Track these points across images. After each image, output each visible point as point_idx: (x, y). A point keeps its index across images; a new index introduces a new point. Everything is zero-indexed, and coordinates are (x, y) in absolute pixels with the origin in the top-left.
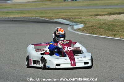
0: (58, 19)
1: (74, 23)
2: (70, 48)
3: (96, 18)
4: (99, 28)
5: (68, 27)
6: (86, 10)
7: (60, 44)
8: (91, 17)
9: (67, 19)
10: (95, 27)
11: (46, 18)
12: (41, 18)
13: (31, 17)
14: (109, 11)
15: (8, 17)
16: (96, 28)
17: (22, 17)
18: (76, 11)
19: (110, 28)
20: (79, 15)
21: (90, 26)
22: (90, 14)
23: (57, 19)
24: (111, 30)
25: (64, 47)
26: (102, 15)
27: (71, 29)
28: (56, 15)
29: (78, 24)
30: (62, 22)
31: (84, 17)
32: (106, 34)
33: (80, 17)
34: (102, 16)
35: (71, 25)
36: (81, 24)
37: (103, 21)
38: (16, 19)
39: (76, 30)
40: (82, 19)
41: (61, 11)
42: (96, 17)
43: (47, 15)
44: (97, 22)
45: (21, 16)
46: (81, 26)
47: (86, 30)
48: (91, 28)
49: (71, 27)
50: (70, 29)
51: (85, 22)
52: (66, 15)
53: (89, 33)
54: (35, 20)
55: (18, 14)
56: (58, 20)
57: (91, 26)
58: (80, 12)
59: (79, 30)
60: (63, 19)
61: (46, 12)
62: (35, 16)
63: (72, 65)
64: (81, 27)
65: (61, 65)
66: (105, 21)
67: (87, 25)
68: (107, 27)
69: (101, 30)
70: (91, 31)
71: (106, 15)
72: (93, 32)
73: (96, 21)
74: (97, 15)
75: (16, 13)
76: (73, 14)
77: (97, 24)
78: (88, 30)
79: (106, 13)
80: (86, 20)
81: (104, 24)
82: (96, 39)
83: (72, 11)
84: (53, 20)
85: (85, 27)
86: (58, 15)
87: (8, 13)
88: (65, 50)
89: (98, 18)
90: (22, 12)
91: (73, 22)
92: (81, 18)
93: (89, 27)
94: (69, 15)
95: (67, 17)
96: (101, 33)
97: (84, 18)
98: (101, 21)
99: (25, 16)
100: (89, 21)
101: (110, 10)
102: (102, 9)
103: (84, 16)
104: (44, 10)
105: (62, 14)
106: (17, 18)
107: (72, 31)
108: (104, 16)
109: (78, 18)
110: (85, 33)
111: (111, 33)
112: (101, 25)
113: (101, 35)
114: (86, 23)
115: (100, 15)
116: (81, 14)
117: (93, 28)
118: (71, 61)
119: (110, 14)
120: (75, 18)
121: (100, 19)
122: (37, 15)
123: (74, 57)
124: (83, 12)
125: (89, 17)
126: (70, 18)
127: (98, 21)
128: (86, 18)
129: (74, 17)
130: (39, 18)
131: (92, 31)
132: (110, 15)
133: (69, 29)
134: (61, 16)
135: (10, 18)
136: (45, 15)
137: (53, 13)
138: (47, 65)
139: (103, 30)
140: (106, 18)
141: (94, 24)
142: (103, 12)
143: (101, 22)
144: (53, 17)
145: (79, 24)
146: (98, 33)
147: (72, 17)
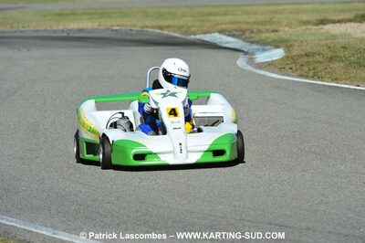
0: (208, 35)
1: (255, 47)
3: (322, 31)
4: (330, 62)
5: (238, 57)
6: (290, 7)
8: (304, 27)
9: (236, 33)
10: (318, 58)
11: (175, 32)
12: (160, 31)
13: (128, 28)
14: (358, 10)
15: (61, 27)
16: (321, 60)
17: (101, 28)
19: (362, 60)
20: (271, 22)
21: (303, 53)
22: (304, 17)
23: (205, 33)
26: (339, 21)
27: (248, 63)
28: (203, 21)
29: (268, 47)
30: (219, 44)
31: (286, 29)
32: (349, 78)
33: (274, 27)
34: (338, 25)
35: (246, 50)
36: (277, 47)
37: (340, 41)
38: (86, 35)
39: (261, 66)
40: (281, 34)
41: (218, 9)
42: (321, 26)
43: (176, 22)
44: (324, 42)
45: (100, 25)
46: (277, 54)
47: (290, 66)
48: (305, 59)
49: (248, 56)
50: (245, 63)
51: (287, 41)
52: (233, 23)
53: (301, 76)
54: (142, 37)
55: (90, 19)
56: (207, 38)
57: (306, 55)
58: (274, 12)
59: (270, 66)
60: (225, 34)
61: (172, 14)
62: (140, 24)
64: (275, 59)
66: (346, 40)
67: (295, 53)
68: (352, 58)
69: (336, 65)
70: (306, 69)
71: (350, 21)
72: (311, 73)
73: (320, 40)
74: (323, 22)
75: (86, 17)
76: (252, 19)
77: (325, 48)
78: (298, 66)
79: (350, 16)
80: (291, 35)
81: (344, 47)
82: (320, 91)
83: (249, 9)
84: (193, 37)
85: (287, 57)
86: (209, 21)
87: (61, 15)
89: (327, 32)
90: (103, 14)
91: (252, 42)
92: (276, 31)
93: (301, 56)
94: (240, 22)
95: (235, 26)
96: (335, 76)
97: (285, 32)
98: (334, 39)
99: (113, 26)
100: (301, 39)
101: (361, 5)
102: (339, 3)
103: (287, 26)
104: (169, 7)
105: (219, 18)
106: (88, 32)
107: (249, 68)
108: (343, 25)
109: (268, 31)
110: (292, 76)
112: (336, 52)
113: (336, 80)
114: (291, 46)
115: (334, 22)
116: (275, 20)
117: (310, 59)
119: (363, 18)
120: (259, 31)
121: (332, 33)
122: (147, 23)
124: (281, 12)
125: (299, 29)
126: (243, 31)
127: (326, 39)
128: (291, 31)
129: (255, 28)
130: (152, 30)
131: (310, 70)
132: (361, 22)
133: (241, 62)
134: (217, 24)
135: (68, 30)
137: (193, 16)
139: (342, 65)
140: (350, 30)
141: (316, 49)
142: (343, 11)
144: (193, 29)
145: (270, 49)
146: (328, 76)
147: (250, 27)
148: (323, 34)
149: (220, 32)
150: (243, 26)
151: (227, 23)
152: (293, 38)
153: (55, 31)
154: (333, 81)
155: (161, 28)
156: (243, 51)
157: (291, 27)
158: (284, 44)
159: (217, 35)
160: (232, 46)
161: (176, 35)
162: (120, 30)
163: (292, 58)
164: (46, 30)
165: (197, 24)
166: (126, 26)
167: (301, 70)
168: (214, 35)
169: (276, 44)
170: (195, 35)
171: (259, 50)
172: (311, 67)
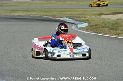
0: (62, 18)
1: (78, 22)
4: (103, 27)
8: (95, 16)
9: (72, 18)
10: (99, 26)
11: (51, 17)
12: (46, 17)
14: (113, 11)
15: (13, 15)
16: (100, 27)
18: (80, 10)
19: (114, 27)
20: (83, 14)
22: (95, 13)
24: (115, 29)
26: (106, 14)
27: (76, 28)
28: (61, 13)
29: (83, 22)
30: (66, 21)
31: (89, 16)
32: (110, 33)
33: (85, 16)
35: (75, 23)
36: (86, 23)
37: (107, 21)
38: (21, 17)
39: (80, 29)
40: (87, 18)
41: (66, 10)
42: (100, 16)
43: (51, 14)
45: (26, 14)
46: (86, 25)
47: (90, 29)
48: (95, 27)
50: (75, 28)
51: (89, 21)
52: (71, 14)
53: (94, 32)
54: (40, 19)
55: (22, 12)
57: (95, 25)
58: (85, 11)
59: (83, 29)
60: (68, 18)
61: (50, 11)
62: (39, 14)
64: (85, 26)
66: (109, 21)
67: (91, 24)
68: (111, 27)
69: (105, 29)
70: (95, 30)
71: (110, 14)
72: (97, 31)
73: (100, 20)
74: (101, 14)
75: (21, 11)
76: (77, 13)
77: (102, 23)
78: (93, 29)
79: (110, 12)
80: (90, 18)
81: (108, 23)
82: (100, 37)
83: (76, 10)
84: (57, 19)
85: (89, 26)
86: (63, 14)
87: (13, 11)
89: (102, 18)
90: (27, 11)
91: (77, 21)
93: (93, 26)
94: (73, 14)
95: (71, 15)
96: (105, 32)
97: (88, 17)
98: (105, 20)
99: (30, 14)
100: (93, 20)
102: (106, 8)
104: (49, 9)
105: (66, 13)
107: (76, 29)
108: (108, 16)
109: (82, 17)
110: (90, 32)
111: (115, 32)
112: (105, 24)
113: (105, 34)
114: (90, 22)
115: (104, 14)
116: (85, 13)
117: (97, 27)
119: (114, 13)
120: (80, 17)
121: (104, 18)
122: (42, 14)
124: (87, 11)
125: (93, 16)
126: (74, 17)
127: (102, 20)
129: (78, 16)
131: (97, 30)
132: (114, 15)
133: (74, 27)
134: (65, 15)
135: (15, 16)
136: (49, 14)
137: (57, 12)
139: (107, 29)
140: (110, 17)
141: (98, 23)
142: (107, 11)
145: (83, 23)
146: (102, 32)
147: (76, 16)
148: (101, 18)
149: (66, 17)
150: (74, 15)
151: (69, 14)
152: (91, 20)
153: (11, 16)
154: (104, 34)
155: (46, 15)
156: (74, 24)
157: (90, 16)
158: (88, 21)
160: (70, 22)
161: (51, 18)
162: (33, 16)
163: (91, 26)
164: (8, 16)
165: (58, 14)
166: (35, 14)
168: (64, 18)
169: (85, 21)
171: (79, 23)
172: (97, 29)
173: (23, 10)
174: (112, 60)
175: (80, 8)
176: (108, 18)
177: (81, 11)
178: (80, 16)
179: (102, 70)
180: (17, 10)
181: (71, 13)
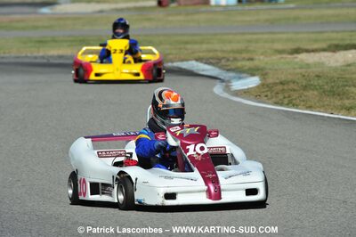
0: (185, 63)
1: (231, 74)
2: (202, 149)
3: (296, 60)
4: (304, 90)
5: (215, 85)
6: (266, 36)
7: (173, 134)
8: (279, 56)
9: (211, 61)
10: (292, 86)
14: (332, 40)
15: (41, 54)
16: (296, 88)
18: (238, 37)
20: (247, 51)
21: (278, 81)
22: (279, 46)
23: (182, 60)
24: (339, 95)
25: (184, 145)
27: (224, 90)
28: (180, 49)
29: (244, 75)
30: (196, 71)
31: (262, 57)
32: (324, 106)
34: (312, 54)
35: (222, 78)
36: (253, 75)
37: (314, 69)
39: (237, 93)
40: (256, 63)
41: (196, 38)
42: (296, 55)
44: (298, 71)
46: (253, 82)
47: (266, 94)
48: (280, 87)
49: (224, 84)
50: (221, 90)
51: (262, 69)
52: (209, 51)
53: (276, 103)
55: (69, 46)
56: (185, 65)
57: (281, 83)
58: (249, 41)
59: (245, 93)
60: (202, 62)
63: (210, 196)
64: (251, 86)
65: (178, 196)
66: (320, 69)
67: (270, 80)
68: (326, 87)
69: (310, 93)
70: (281, 96)
71: (324, 50)
72: (286, 101)
73: (295, 69)
74: (297, 51)
75: (65, 44)
76: (228, 47)
77: (300, 76)
78: (273, 94)
79: (324, 45)
80: (266, 63)
81: (317, 76)
82: (295, 118)
83: (225, 37)
84: (170, 64)
85: (263, 85)
86: (186, 49)
87: (41, 42)
88: (188, 154)
89: (302, 60)
91: (228, 70)
92: (252, 59)
93: (275, 84)
94: (216, 51)
95: (211, 55)
96: (309, 104)
97: (261, 60)
98: (309, 68)
100: (276, 67)
101: (334, 35)
102: (313, 33)
103: (262, 54)
104: (146, 35)
105: (196, 47)
107: (226, 95)
108: (317, 54)
109: (244, 59)
111: (338, 103)
112: (310, 81)
113: (310, 108)
115: (308, 51)
116: (251, 48)
117: (285, 87)
118: (206, 184)
119: (336, 48)
121: (307, 62)
123: (216, 174)
124: (257, 41)
125: (274, 58)
126: (220, 59)
127: (301, 68)
128: (266, 59)
129: (231, 56)
131: (285, 98)
132: (334, 51)
133: (218, 89)
134: (193, 53)
135: (48, 56)
137: (171, 44)
138: (138, 196)
139: (316, 93)
140: (324, 59)
141: (290, 78)
142: (316, 41)
143: (309, 70)
144: (171, 56)
145: (246, 77)
146: (302, 103)
147: (225, 55)
148: (297, 63)
149: (197, 60)
150: (220, 55)
151: (203, 51)
152: (268, 66)
153: (36, 58)
154: (307, 108)
156: (219, 79)
157: (266, 56)
158: (259, 72)
159: (194, 63)
160: (209, 74)
163: (268, 86)
164: (26, 57)
165: (174, 52)
167: (276, 97)
168: (190, 62)
169: (252, 72)
170: (172, 62)
171: (235, 78)
172: (286, 95)
173: (71, 41)
174: (329, 185)
175: (236, 34)
176: (319, 63)
177: (239, 42)
178: (237, 56)
179: (300, 215)
180: (55, 41)
181: (210, 46)
